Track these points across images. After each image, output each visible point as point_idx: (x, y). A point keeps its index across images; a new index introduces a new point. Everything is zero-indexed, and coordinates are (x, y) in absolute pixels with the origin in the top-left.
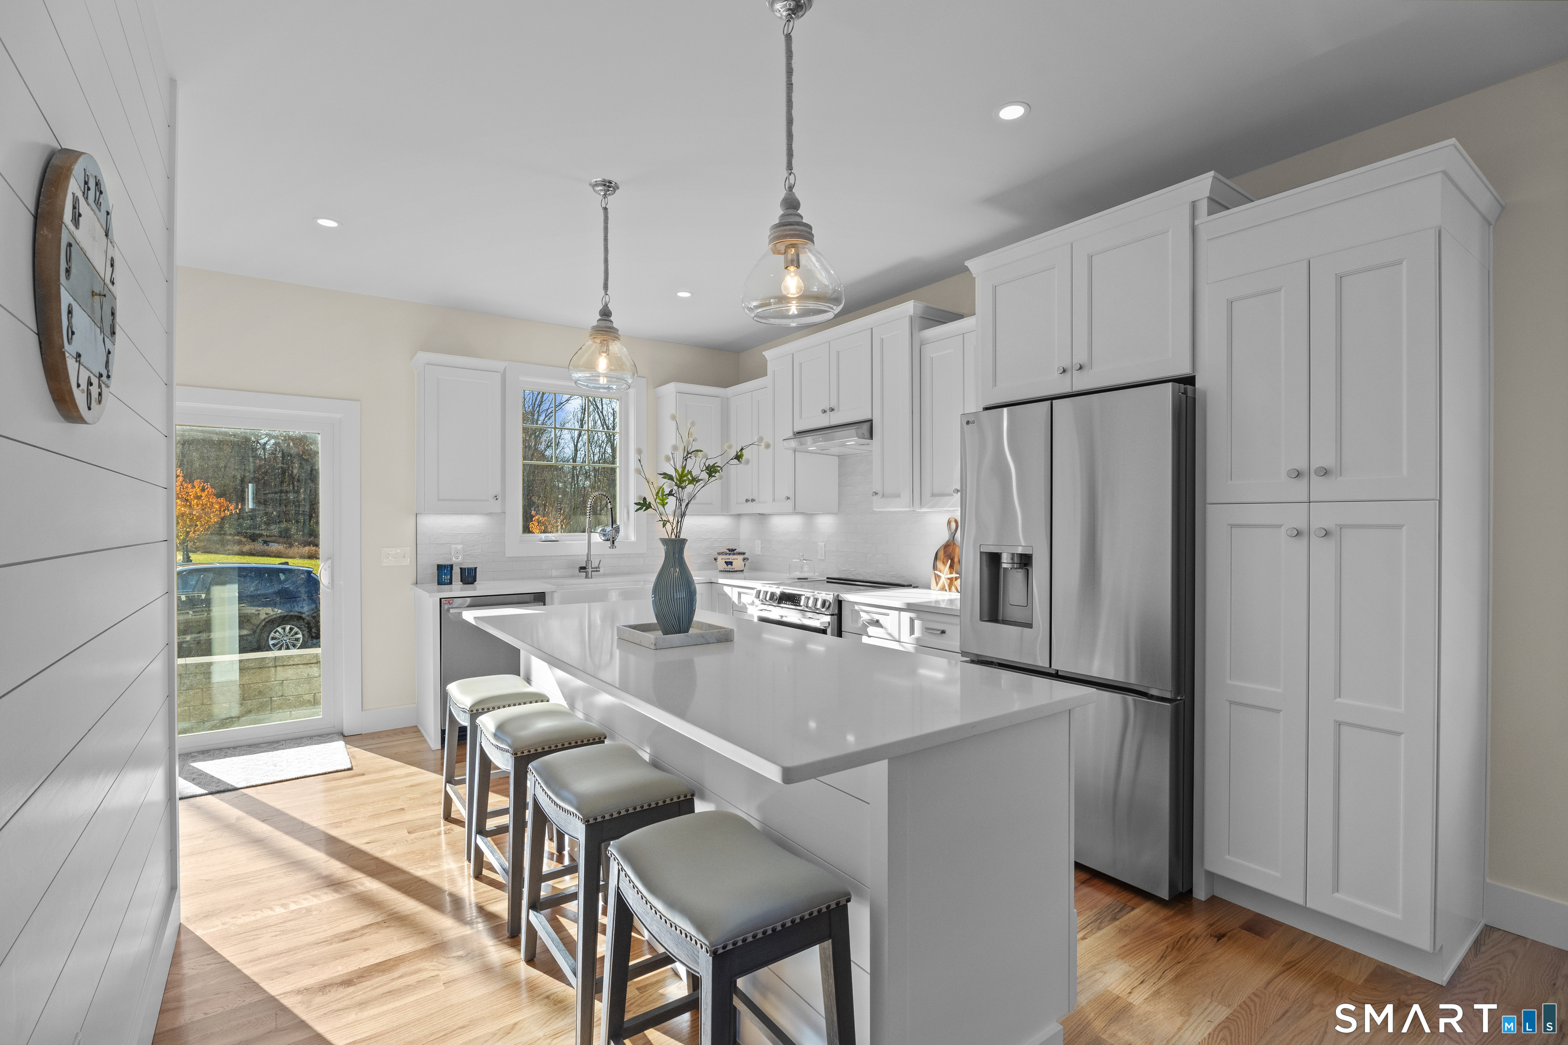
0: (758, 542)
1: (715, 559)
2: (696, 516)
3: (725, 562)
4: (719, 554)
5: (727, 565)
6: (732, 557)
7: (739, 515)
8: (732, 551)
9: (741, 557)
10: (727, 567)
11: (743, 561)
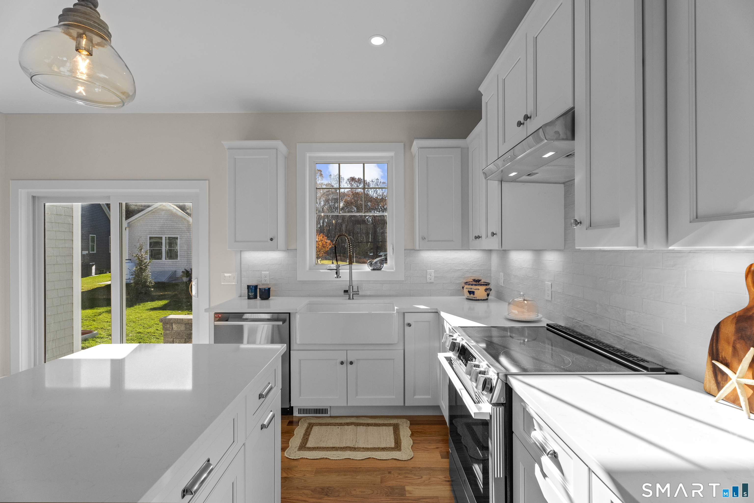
0: (502, 274)
1: (463, 288)
2: (449, 251)
3: (468, 291)
4: (466, 283)
5: (470, 294)
6: (474, 287)
7: (490, 251)
8: (477, 282)
9: (482, 288)
10: (470, 296)
11: (485, 291)
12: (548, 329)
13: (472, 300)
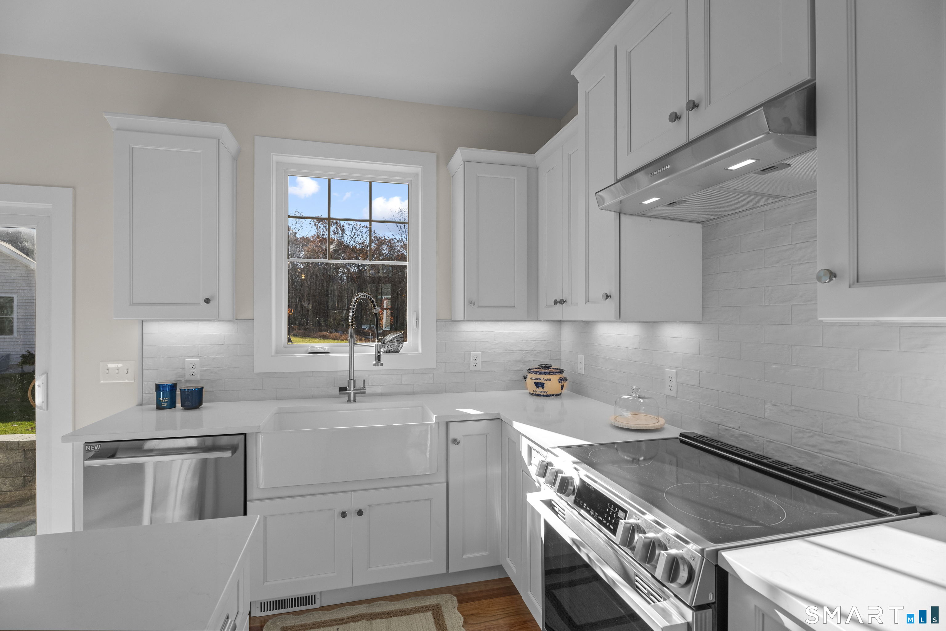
0: (581, 357)
1: (525, 378)
2: (503, 323)
3: (535, 383)
4: (530, 371)
5: (538, 387)
6: (543, 377)
7: (560, 322)
8: (546, 369)
9: (556, 378)
10: (537, 390)
11: (559, 382)
12: (682, 441)
13: (541, 396)
